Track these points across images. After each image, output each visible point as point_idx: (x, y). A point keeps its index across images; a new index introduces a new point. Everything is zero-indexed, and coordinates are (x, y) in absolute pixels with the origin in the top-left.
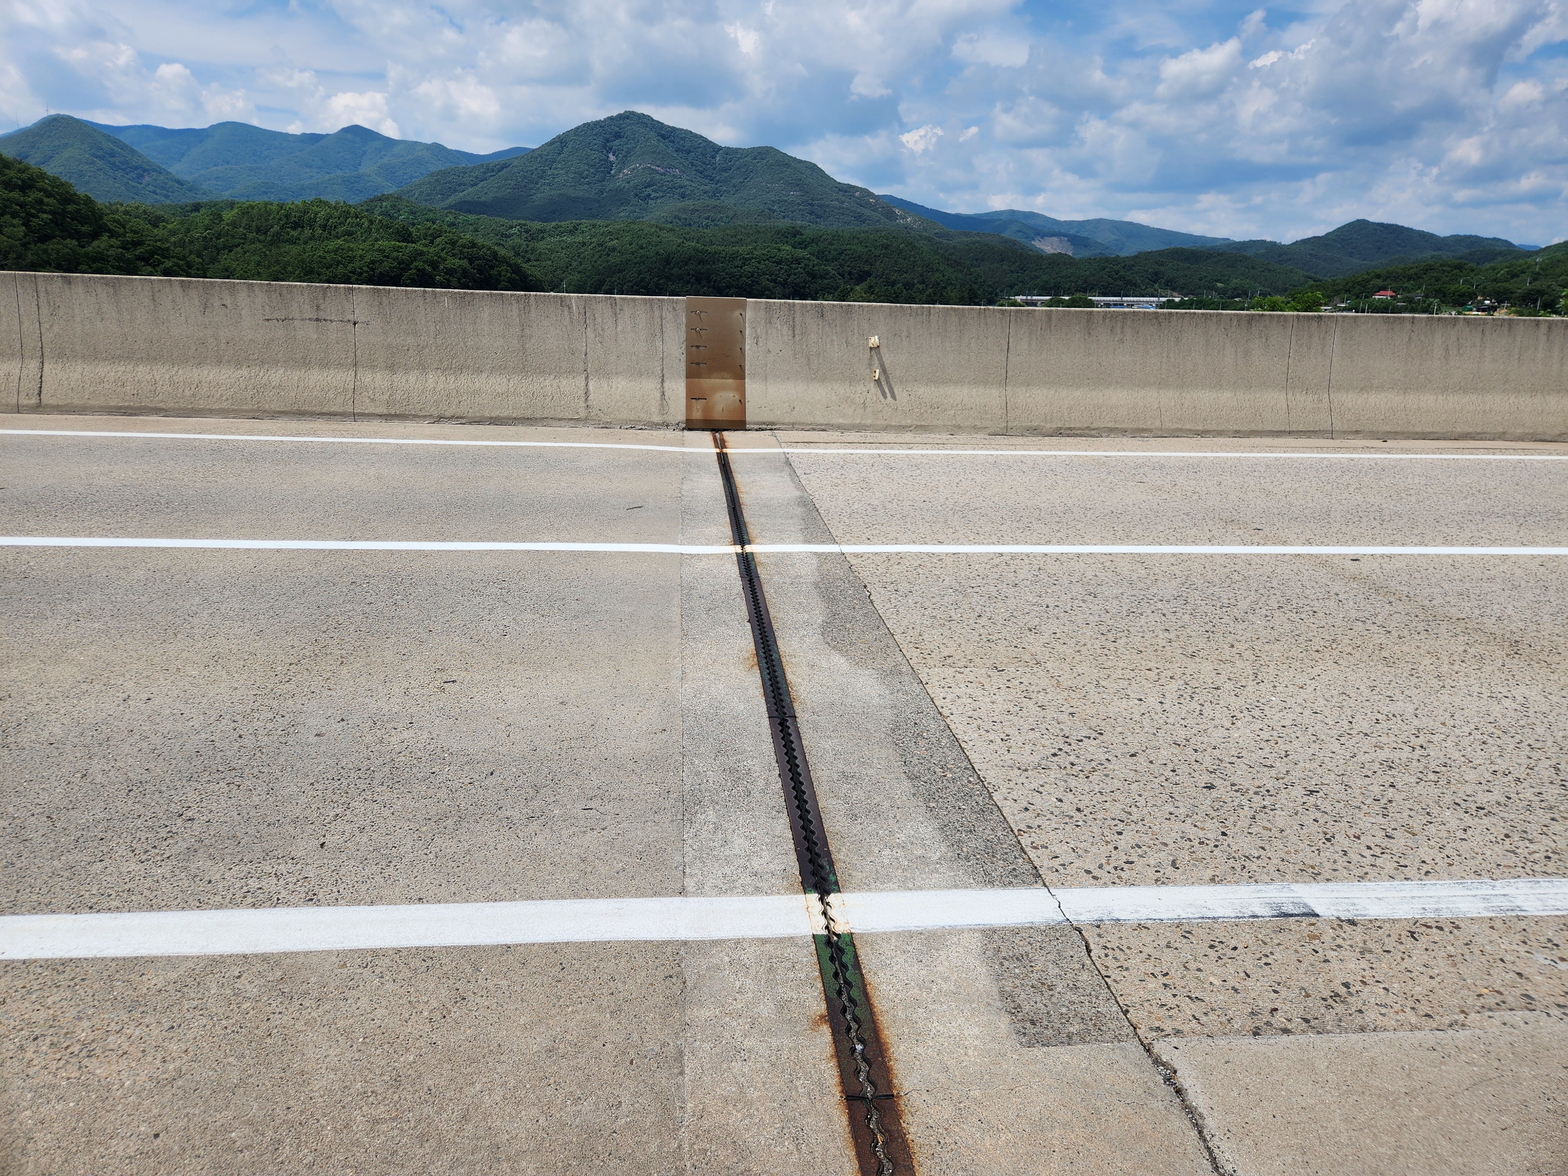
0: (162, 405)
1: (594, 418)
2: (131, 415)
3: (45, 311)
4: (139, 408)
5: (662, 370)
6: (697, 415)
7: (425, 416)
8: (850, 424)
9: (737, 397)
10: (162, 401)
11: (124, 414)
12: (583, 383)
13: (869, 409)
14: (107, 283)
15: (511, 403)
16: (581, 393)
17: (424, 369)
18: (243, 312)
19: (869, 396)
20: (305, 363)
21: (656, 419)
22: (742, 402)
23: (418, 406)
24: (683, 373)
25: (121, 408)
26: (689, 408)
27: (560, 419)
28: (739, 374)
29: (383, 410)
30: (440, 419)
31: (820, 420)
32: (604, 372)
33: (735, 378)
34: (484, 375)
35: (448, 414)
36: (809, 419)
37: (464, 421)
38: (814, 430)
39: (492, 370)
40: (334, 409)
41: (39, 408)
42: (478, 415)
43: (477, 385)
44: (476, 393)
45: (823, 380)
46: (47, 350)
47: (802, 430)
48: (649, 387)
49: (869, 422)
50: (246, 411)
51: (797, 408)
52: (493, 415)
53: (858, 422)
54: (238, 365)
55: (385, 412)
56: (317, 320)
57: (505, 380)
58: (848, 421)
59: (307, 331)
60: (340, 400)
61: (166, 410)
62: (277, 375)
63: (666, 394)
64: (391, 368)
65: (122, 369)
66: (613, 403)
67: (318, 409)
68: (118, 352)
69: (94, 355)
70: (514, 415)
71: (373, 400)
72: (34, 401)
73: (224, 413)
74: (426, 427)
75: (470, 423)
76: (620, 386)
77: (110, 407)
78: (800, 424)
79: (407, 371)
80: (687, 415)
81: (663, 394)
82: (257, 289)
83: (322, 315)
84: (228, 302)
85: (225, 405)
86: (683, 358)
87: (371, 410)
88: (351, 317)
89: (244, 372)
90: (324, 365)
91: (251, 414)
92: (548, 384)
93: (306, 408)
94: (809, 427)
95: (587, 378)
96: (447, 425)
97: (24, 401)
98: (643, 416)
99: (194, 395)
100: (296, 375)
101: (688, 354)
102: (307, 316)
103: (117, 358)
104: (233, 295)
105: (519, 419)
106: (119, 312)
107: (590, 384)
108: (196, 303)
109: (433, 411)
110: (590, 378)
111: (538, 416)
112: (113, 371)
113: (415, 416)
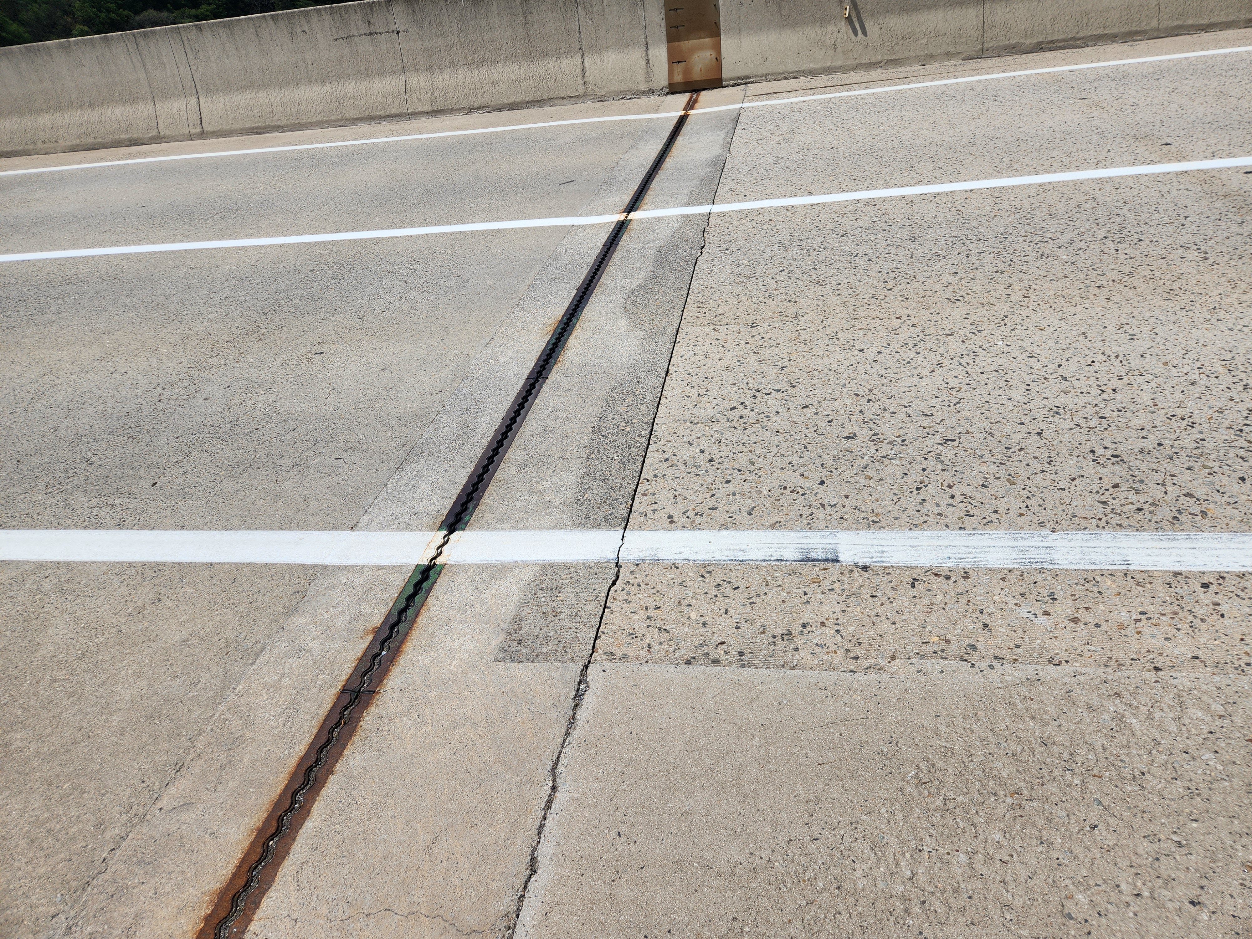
0: (279, 123)
1: (591, 93)
2: (261, 133)
3: (191, 56)
4: (266, 127)
5: (646, 38)
6: (678, 78)
7: (460, 109)
8: (821, 68)
9: (714, 56)
10: (278, 120)
11: (257, 133)
12: (580, 62)
13: (839, 50)
14: (224, 25)
15: (523, 88)
16: (579, 71)
17: (454, 66)
18: (318, 36)
19: (840, 35)
20: (368, 74)
21: (643, 87)
22: (718, 60)
23: (453, 100)
24: (664, 38)
25: (253, 128)
26: (671, 72)
27: (564, 98)
28: (715, 32)
29: (428, 108)
30: (470, 110)
31: (791, 67)
32: (597, 49)
33: (711, 36)
34: (500, 66)
35: (476, 105)
36: (781, 69)
37: (489, 110)
38: (786, 78)
39: (506, 60)
40: (394, 111)
41: (203, 135)
42: (499, 102)
43: (496, 75)
44: (495, 83)
45: (794, 25)
46: (199, 88)
47: (775, 80)
48: (635, 56)
49: (839, 63)
50: (335, 121)
51: (770, 58)
52: (510, 101)
53: (828, 64)
54: (323, 82)
55: (430, 109)
56: (370, 34)
57: (517, 68)
58: (819, 66)
59: (365, 45)
60: (397, 103)
61: (282, 127)
62: (350, 87)
63: (650, 61)
64: (430, 69)
65: (248, 96)
66: (605, 77)
67: (382, 113)
68: (244, 83)
69: (228, 88)
70: (527, 99)
71: (420, 100)
72: (199, 130)
73: (320, 124)
74: (461, 119)
75: (494, 111)
76: (610, 59)
77: (246, 129)
78: (773, 74)
79: (442, 70)
80: (669, 80)
81: (648, 60)
82: (323, 13)
83: (373, 29)
84: (306, 29)
85: (319, 118)
86: (663, 23)
87: (420, 109)
88: (393, 27)
89: (328, 88)
90: (382, 74)
91: (338, 123)
92: (551, 66)
93: (374, 113)
94: (781, 77)
95: (582, 56)
96: (476, 115)
97: (193, 131)
98: (631, 85)
99: (298, 112)
100: (364, 85)
101: (668, 18)
102: (363, 31)
103: (244, 88)
104: (308, 21)
105: (531, 102)
106: (237, 49)
107: (586, 61)
108: (286, 33)
109: (464, 104)
110: (586, 55)
111: (546, 97)
112: (243, 99)
113: (452, 110)
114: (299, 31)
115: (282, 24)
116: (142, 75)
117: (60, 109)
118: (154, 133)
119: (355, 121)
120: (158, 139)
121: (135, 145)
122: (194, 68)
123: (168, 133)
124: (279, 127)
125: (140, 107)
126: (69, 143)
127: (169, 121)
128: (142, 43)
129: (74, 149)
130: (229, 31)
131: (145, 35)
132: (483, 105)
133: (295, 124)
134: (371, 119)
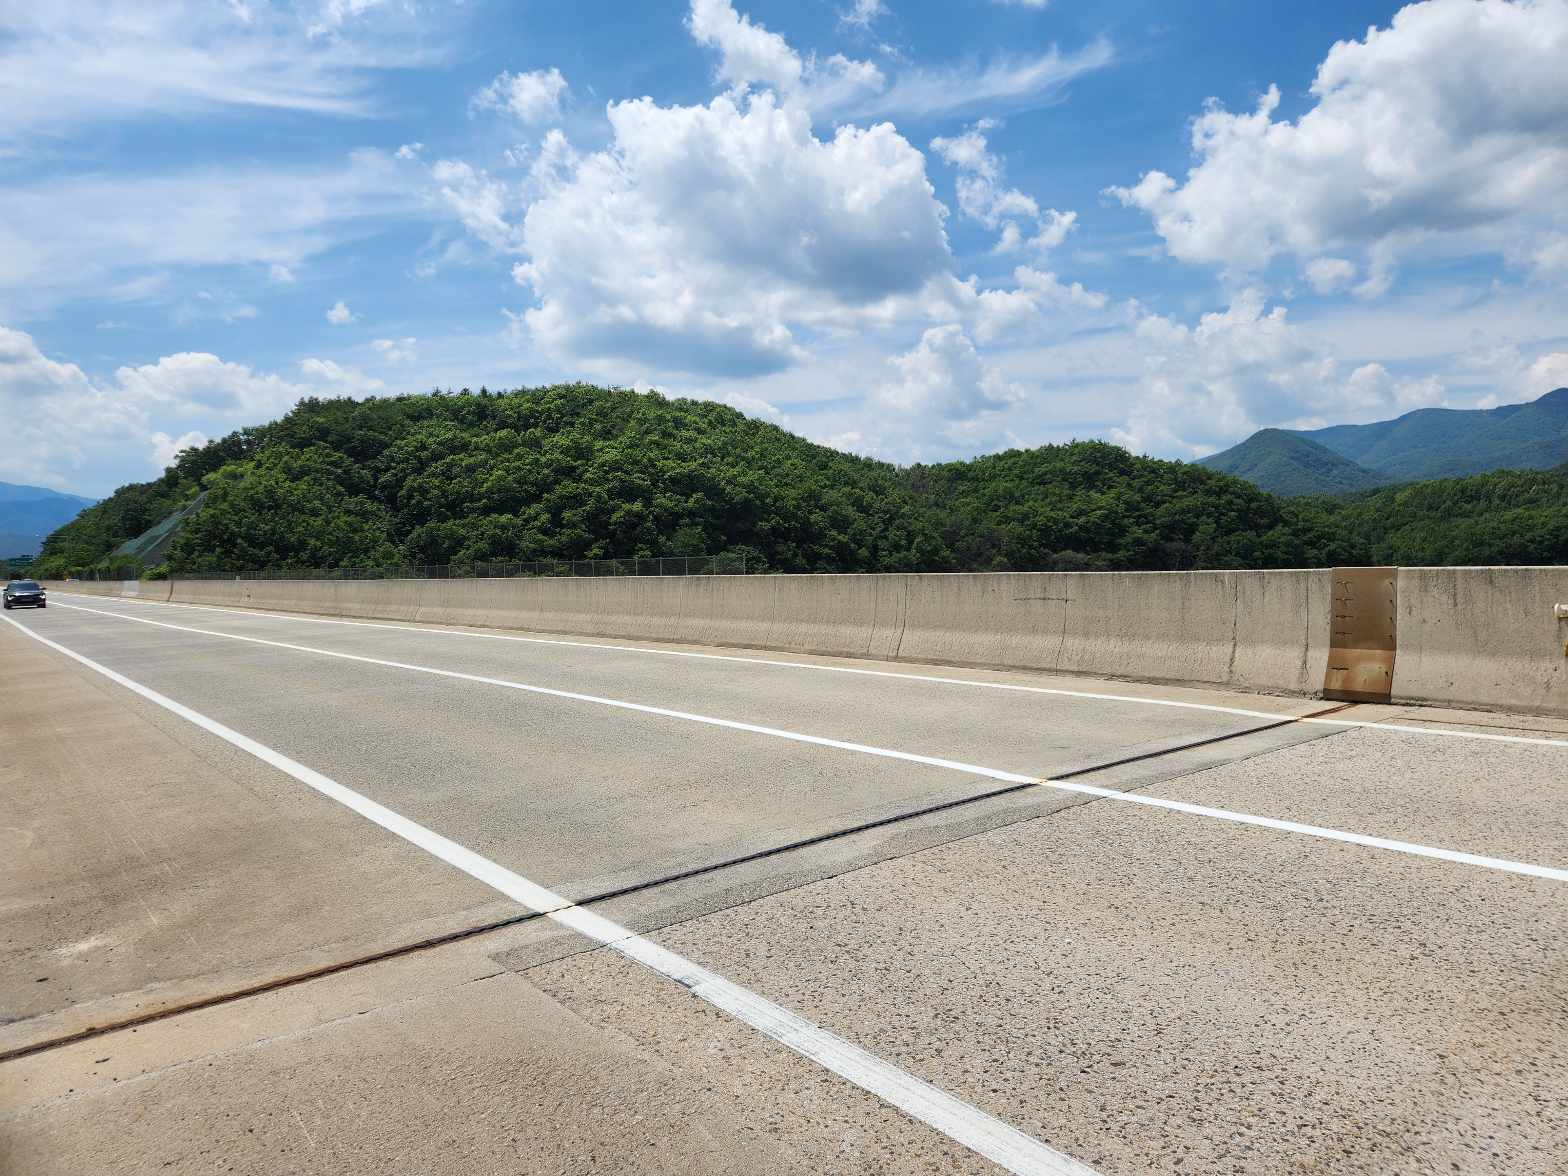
0: (952, 659)
1: (1236, 682)
2: (937, 665)
3: (909, 597)
4: (941, 660)
5: (1307, 639)
6: (1336, 685)
7: (1102, 674)
8: (1526, 707)
9: (1384, 669)
10: (953, 656)
11: (934, 664)
12: (1231, 650)
13: (1554, 690)
14: (938, 578)
15: (1166, 666)
16: (1227, 659)
17: (1109, 635)
18: (1003, 595)
19: (1557, 674)
20: (1034, 631)
21: (1294, 686)
22: (1389, 675)
23: (1098, 666)
24: (1328, 642)
25: (932, 660)
26: (1328, 677)
27: (1205, 682)
28: (1390, 644)
30: (1112, 677)
31: (1484, 698)
32: (1252, 641)
33: (1384, 649)
34: (1151, 641)
35: (1118, 673)
36: (1470, 697)
37: (1129, 679)
38: (1476, 709)
39: (1158, 637)
40: (1045, 666)
41: (896, 659)
42: (1140, 674)
43: (1144, 649)
44: (1142, 656)
45: (1494, 653)
46: (907, 622)
47: (1461, 708)
48: (1292, 656)
49: (1553, 705)
50: (994, 665)
51: (1456, 684)
52: (1151, 675)
53: (1537, 704)
54: (997, 631)
55: (1076, 669)
56: (1044, 599)
57: (1166, 646)
58: (1524, 703)
59: (1037, 607)
60: (1050, 659)
62: (1016, 640)
63: (1308, 663)
64: (1086, 635)
65: (938, 634)
66: (1254, 669)
67: (1034, 665)
68: (939, 623)
69: (927, 625)
70: (1168, 677)
71: (1070, 660)
72: (894, 654)
73: (982, 666)
74: (1100, 683)
75: (1134, 682)
76: (1264, 654)
77: (927, 659)
78: (1458, 702)
79: (1097, 637)
80: (1325, 685)
81: (1305, 663)
82: (1012, 578)
83: (1047, 595)
84: (995, 589)
85: (983, 660)
86: (1328, 628)
87: (1068, 667)
88: (1064, 596)
89: (999, 637)
90: (1045, 632)
91: (997, 667)
92: (1200, 650)
93: (1028, 664)
94: (1469, 707)
95: (1235, 645)
96: (1117, 682)
97: (891, 654)
98: (1281, 683)
99: (969, 653)
100: (1027, 639)
101: (1333, 623)
102: (1039, 596)
103: (937, 627)
104: (999, 583)
105: (1171, 680)
106: (942, 597)
107: (1237, 652)
108: (980, 589)
109: (1108, 670)
110: (1238, 644)
111: (1186, 678)
112: (932, 635)
113: (1095, 673)
114: (990, 589)
115: (979, 583)
116: (873, 607)
117: (815, 622)
118: (865, 651)
119: (1010, 668)
120: (866, 656)
121: (850, 657)
122: (908, 606)
123: (874, 652)
124: (951, 662)
125: (864, 629)
126: (810, 648)
127: (879, 643)
128: (880, 583)
129: (811, 652)
130: (939, 583)
131: (884, 578)
132: (1125, 674)
133: (963, 662)
134: (1024, 669)
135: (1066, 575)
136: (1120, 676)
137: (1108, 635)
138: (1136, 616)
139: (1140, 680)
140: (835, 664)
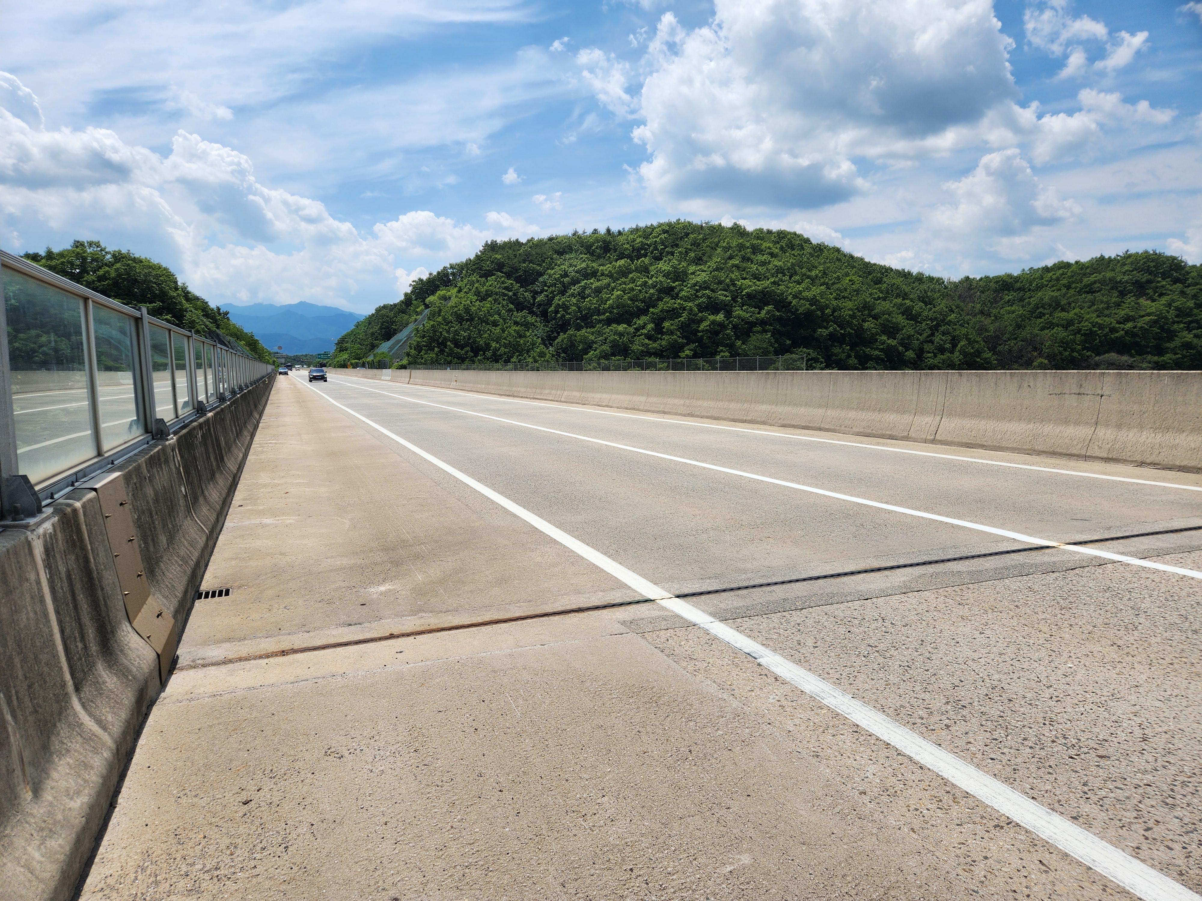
0: (985, 443)
2: (970, 448)
3: (948, 391)
4: (975, 444)
7: (1132, 461)
10: (986, 441)
11: (968, 447)
14: (977, 375)
18: (1038, 390)
20: (1066, 422)
23: (1129, 454)
25: (967, 443)
29: (1104, 455)
30: (1142, 464)
34: (1185, 434)
35: (1148, 461)
37: (1159, 467)
39: (1193, 430)
40: (1075, 452)
41: (933, 441)
42: (1171, 463)
43: (1177, 441)
44: (1175, 447)
46: (945, 411)
50: (1025, 450)
52: (1182, 464)
54: (1030, 421)
55: (1106, 456)
56: (1079, 394)
59: (1071, 401)
60: (1080, 446)
62: (1048, 429)
64: (1119, 427)
65: (973, 422)
67: (1065, 451)
68: (975, 413)
69: (963, 414)
71: (1100, 448)
72: (932, 437)
73: (1013, 450)
74: (1129, 469)
75: (1163, 469)
77: (962, 443)
79: (1129, 429)
82: (1048, 375)
83: (1082, 391)
84: (1032, 385)
85: (1015, 445)
87: (1097, 454)
88: (1100, 392)
89: (1031, 426)
90: (1077, 423)
91: (1027, 452)
93: (1058, 450)
96: (1146, 469)
97: (928, 437)
99: (1001, 439)
100: (1059, 429)
102: (1073, 391)
103: (973, 416)
104: (1035, 380)
106: (979, 391)
108: (1016, 385)
109: (1138, 458)
112: (968, 423)
113: (1125, 460)
114: (1026, 385)
115: (1015, 379)
116: (915, 398)
117: (863, 410)
118: (906, 434)
119: (1039, 453)
120: (906, 438)
121: (892, 439)
122: (947, 398)
123: (913, 435)
124: (984, 446)
125: (905, 416)
126: (857, 430)
127: (918, 428)
128: (923, 378)
129: (858, 434)
130: (978, 379)
131: (927, 374)
132: (1155, 462)
133: (995, 446)
134: (1053, 454)
135: (1104, 373)
136: (1149, 464)
137: (1141, 427)
138: (1173, 411)
139: (1170, 468)
140: (878, 444)
